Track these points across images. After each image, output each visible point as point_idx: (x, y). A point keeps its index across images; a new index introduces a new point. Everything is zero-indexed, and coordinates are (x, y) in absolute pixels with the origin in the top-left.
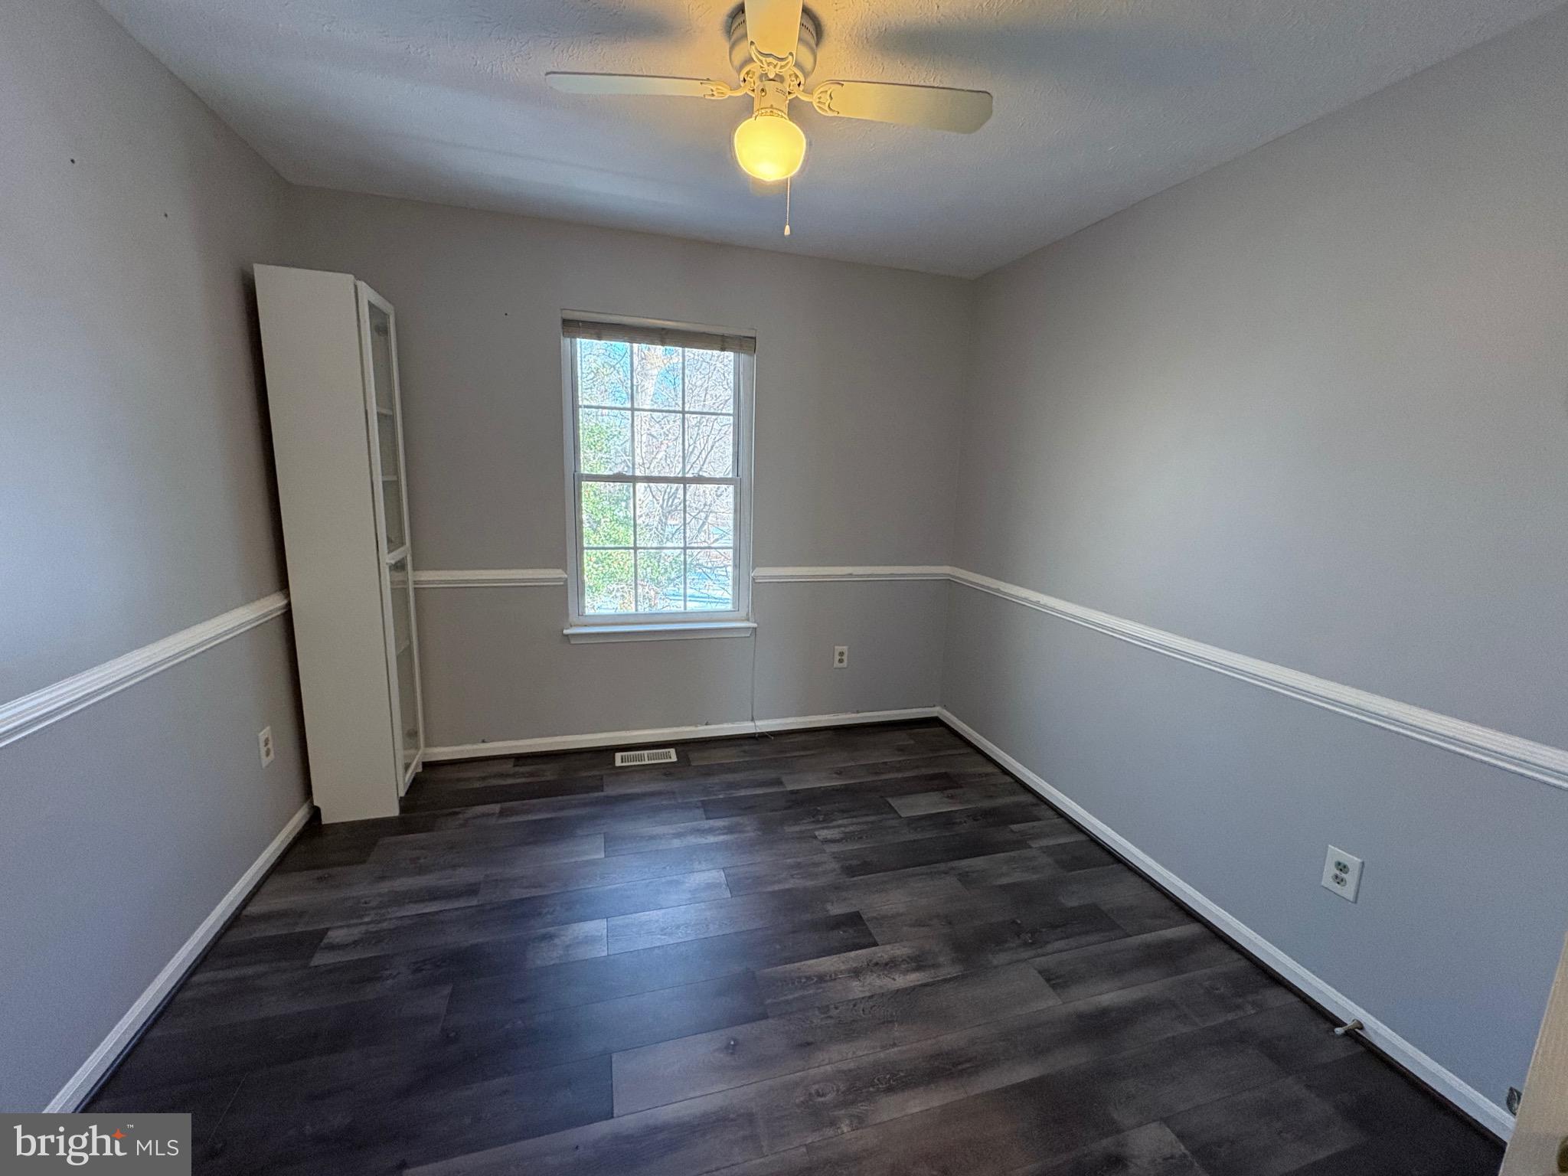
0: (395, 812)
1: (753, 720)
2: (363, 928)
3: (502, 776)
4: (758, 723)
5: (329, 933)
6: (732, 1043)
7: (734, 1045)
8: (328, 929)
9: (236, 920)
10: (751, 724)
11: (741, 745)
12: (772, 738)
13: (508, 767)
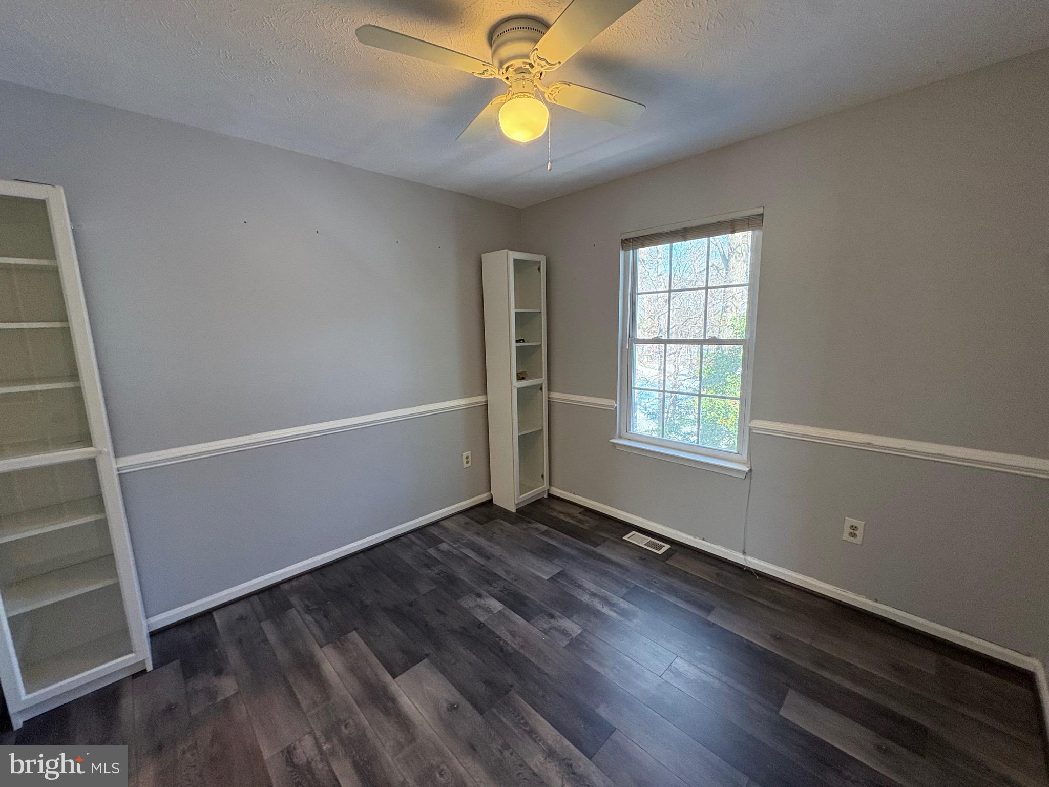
0: (513, 510)
1: (744, 553)
2: (450, 548)
3: (569, 515)
4: (749, 559)
5: (443, 544)
6: (456, 706)
7: (454, 708)
8: (444, 541)
9: (436, 523)
10: (742, 556)
11: (722, 569)
12: (757, 577)
13: (576, 512)
